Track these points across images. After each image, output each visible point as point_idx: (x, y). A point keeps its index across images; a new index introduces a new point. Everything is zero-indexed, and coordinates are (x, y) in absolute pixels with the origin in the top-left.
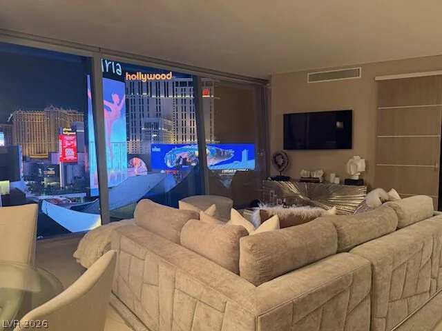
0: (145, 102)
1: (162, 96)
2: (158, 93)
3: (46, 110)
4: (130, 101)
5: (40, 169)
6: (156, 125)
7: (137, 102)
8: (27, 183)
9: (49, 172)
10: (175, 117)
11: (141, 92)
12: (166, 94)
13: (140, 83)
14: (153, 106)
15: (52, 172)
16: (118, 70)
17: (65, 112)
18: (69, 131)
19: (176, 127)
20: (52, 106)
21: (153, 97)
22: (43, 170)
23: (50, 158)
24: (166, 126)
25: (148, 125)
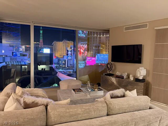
0: (95, 38)
1: (102, 36)
2: (100, 35)
3: (63, 41)
4: (90, 38)
5: (60, 61)
6: (99, 47)
7: (92, 38)
9: (63, 62)
10: (106, 44)
11: (94, 35)
14: (98, 39)
17: (69, 42)
18: (69, 49)
19: (106, 48)
20: (65, 40)
21: (98, 36)
23: (63, 58)
24: (102, 47)
25: (96, 47)
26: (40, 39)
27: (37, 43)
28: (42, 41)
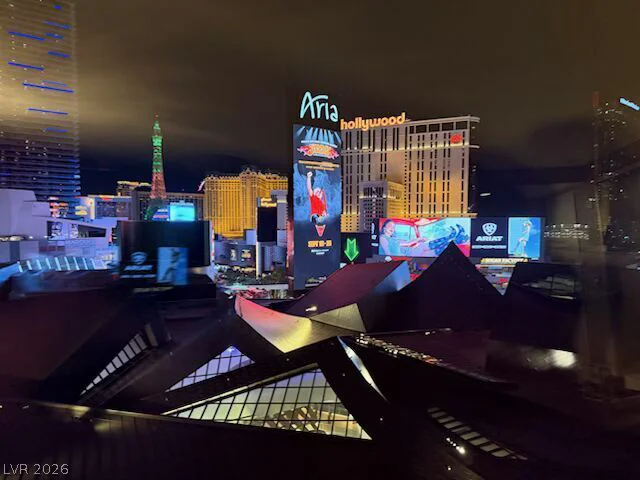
0: (366, 159)
1: (390, 149)
2: (384, 145)
3: (241, 175)
4: (345, 159)
5: (233, 251)
6: (380, 191)
7: (355, 159)
8: (218, 267)
9: (244, 256)
10: (407, 179)
11: (360, 146)
12: (396, 145)
13: (360, 133)
14: (376, 163)
15: (247, 255)
16: (333, 114)
17: (264, 177)
18: (269, 202)
19: (408, 193)
20: (248, 170)
21: (376, 150)
22: (237, 252)
23: (245, 237)
24: (393, 192)
25: (368, 191)
26: (155, 171)
27: (142, 184)
28: (161, 177)
